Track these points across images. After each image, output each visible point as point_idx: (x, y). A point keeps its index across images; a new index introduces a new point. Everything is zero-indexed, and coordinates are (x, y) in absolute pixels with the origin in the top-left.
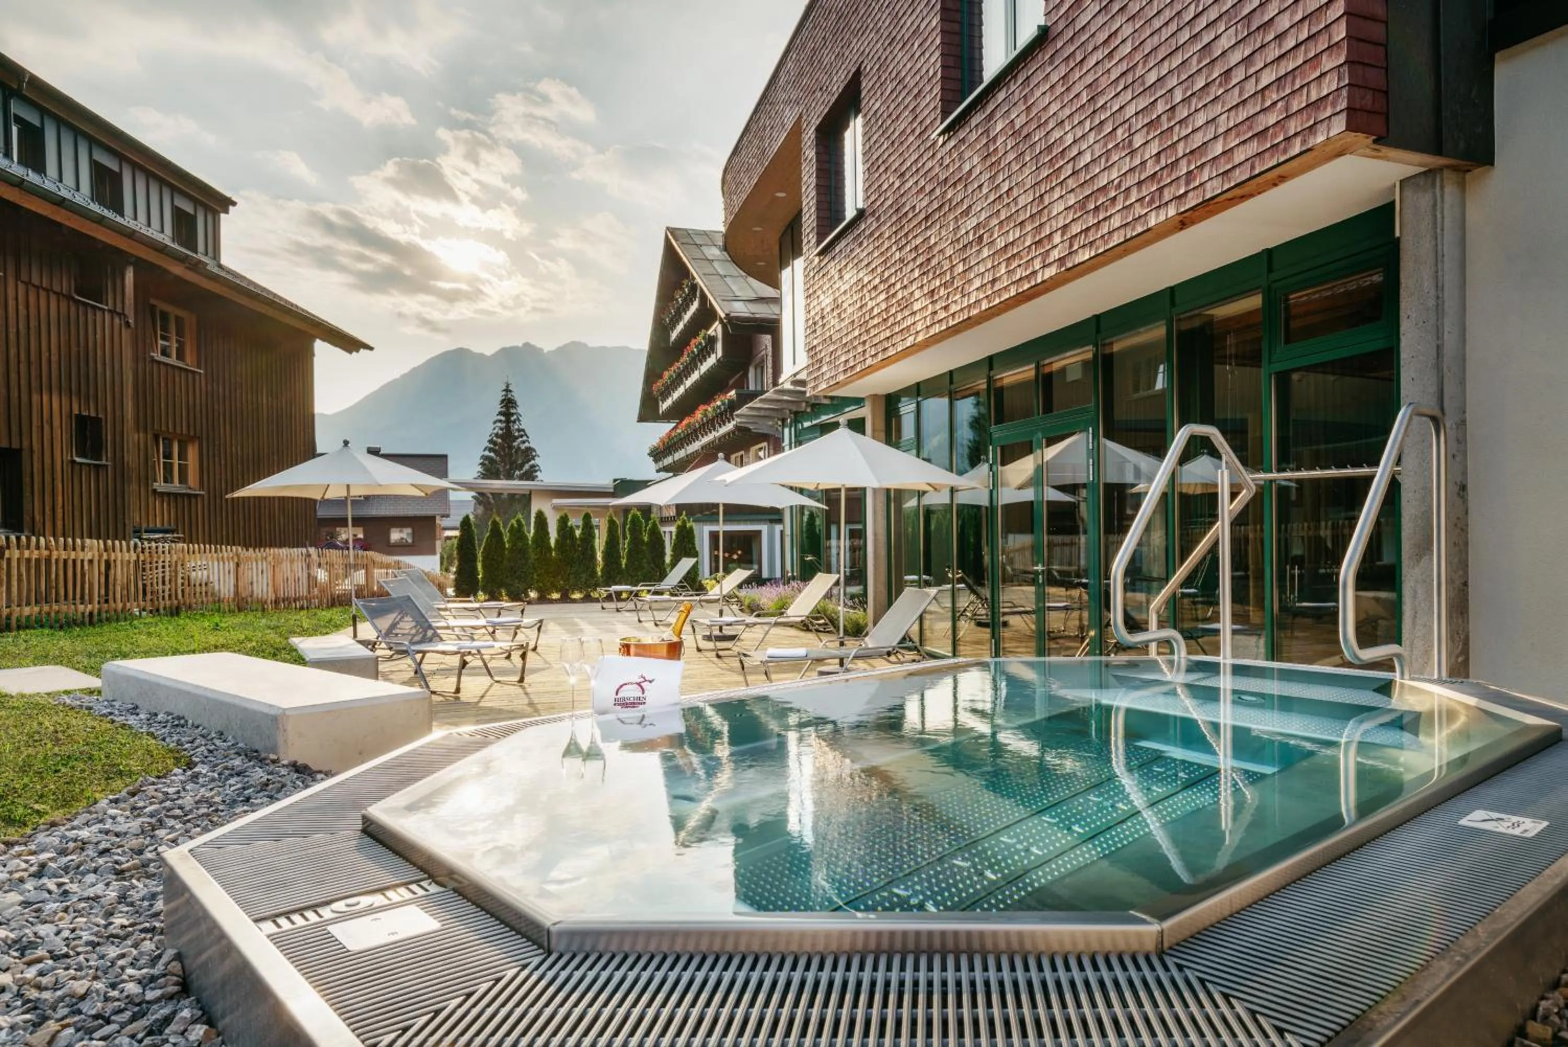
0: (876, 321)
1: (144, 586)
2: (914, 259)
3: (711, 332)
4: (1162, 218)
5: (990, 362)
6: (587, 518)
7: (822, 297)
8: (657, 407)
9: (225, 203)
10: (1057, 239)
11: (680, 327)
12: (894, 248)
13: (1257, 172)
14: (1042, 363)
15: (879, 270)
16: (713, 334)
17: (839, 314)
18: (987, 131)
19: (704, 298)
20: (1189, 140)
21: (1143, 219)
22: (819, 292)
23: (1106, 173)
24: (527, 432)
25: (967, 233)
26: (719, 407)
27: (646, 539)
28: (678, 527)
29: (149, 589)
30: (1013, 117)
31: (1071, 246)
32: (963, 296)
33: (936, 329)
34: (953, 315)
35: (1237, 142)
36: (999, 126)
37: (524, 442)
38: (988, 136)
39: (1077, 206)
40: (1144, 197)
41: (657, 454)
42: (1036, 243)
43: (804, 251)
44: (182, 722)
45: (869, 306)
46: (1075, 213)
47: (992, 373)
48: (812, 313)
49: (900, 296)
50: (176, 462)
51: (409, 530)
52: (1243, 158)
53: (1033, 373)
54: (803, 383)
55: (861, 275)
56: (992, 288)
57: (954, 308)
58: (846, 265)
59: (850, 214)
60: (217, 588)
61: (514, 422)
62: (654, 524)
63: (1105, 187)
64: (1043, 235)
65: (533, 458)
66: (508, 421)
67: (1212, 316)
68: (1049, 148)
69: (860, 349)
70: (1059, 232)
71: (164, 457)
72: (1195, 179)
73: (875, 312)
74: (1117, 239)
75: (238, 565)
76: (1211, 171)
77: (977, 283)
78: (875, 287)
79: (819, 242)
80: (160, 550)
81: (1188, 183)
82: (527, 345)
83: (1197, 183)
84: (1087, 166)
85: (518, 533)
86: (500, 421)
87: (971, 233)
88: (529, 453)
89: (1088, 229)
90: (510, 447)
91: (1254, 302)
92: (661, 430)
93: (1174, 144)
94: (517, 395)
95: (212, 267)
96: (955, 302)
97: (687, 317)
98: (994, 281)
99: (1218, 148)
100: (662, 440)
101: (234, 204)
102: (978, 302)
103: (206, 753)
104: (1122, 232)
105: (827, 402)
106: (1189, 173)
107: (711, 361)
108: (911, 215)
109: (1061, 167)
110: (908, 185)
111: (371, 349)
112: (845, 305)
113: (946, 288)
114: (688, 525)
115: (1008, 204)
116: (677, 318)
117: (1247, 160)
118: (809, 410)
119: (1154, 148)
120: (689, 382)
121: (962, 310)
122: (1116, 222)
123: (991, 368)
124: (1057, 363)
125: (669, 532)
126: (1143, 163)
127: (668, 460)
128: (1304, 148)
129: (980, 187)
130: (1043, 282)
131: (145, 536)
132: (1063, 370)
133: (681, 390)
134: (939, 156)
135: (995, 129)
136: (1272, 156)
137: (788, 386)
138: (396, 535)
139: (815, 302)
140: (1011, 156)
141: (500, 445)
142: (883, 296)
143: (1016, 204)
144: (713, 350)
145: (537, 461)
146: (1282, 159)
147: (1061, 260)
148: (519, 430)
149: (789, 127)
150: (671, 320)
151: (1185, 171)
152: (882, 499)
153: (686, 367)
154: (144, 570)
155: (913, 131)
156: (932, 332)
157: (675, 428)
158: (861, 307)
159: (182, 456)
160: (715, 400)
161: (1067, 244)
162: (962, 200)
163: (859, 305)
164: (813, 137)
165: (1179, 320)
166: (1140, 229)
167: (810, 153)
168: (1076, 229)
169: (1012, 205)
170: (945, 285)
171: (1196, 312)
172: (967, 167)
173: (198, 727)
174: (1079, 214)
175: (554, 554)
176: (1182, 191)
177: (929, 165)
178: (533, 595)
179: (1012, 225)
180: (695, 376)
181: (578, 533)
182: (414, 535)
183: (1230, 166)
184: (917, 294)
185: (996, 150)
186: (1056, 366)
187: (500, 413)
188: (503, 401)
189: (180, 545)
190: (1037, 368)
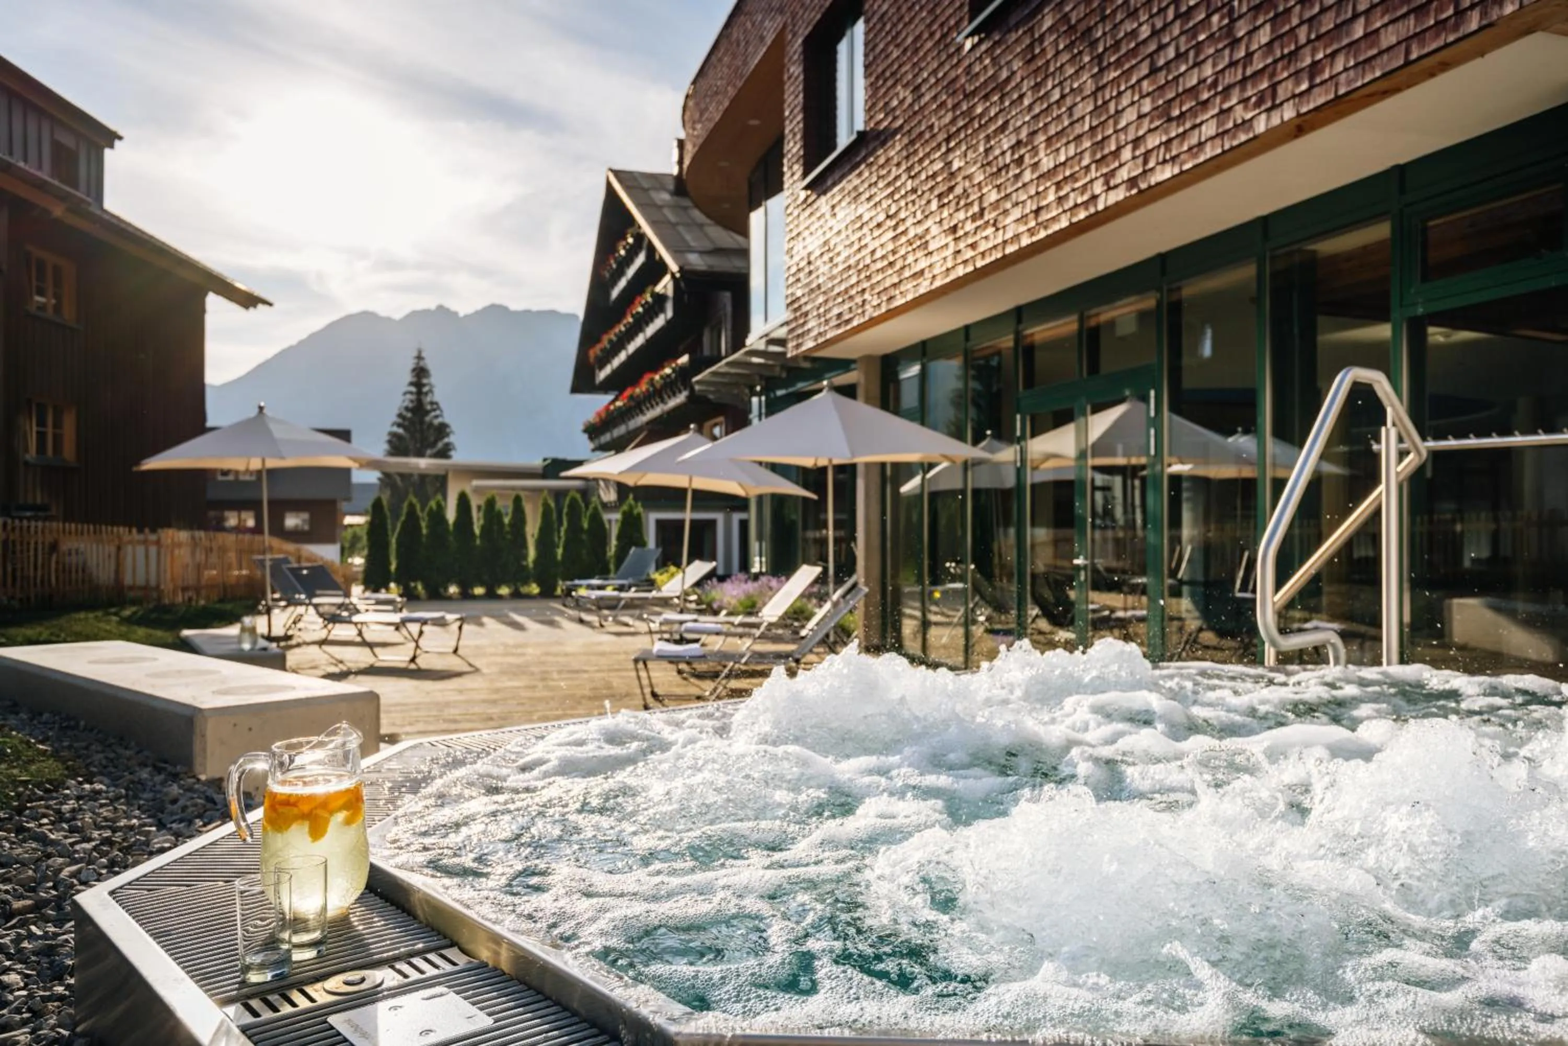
0: (879, 265)
1: (14, 570)
2: (932, 189)
3: (659, 288)
4: (1276, 121)
5: (1019, 314)
6: (517, 501)
7: (809, 240)
8: (593, 376)
9: (110, 137)
10: (1126, 154)
11: (622, 283)
12: (904, 177)
13: (1414, 56)
14: (1086, 314)
15: (885, 204)
16: (662, 292)
17: (831, 259)
18: (1031, 30)
19: (651, 249)
20: (1315, 23)
21: (1247, 125)
22: (806, 233)
23: (1196, 70)
24: (442, 405)
25: (1003, 153)
26: (668, 376)
27: (586, 525)
28: (624, 514)
29: (19, 574)
30: (1067, 9)
31: (1145, 162)
32: (997, 229)
33: (960, 271)
34: (983, 254)
35: (1386, 19)
36: (1048, 23)
37: (437, 417)
38: (1033, 35)
39: (1155, 113)
40: (1249, 98)
41: (593, 431)
42: (1097, 162)
43: (786, 186)
44: (72, 723)
45: (870, 248)
46: (1151, 122)
47: (1021, 327)
48: (796, 259)
49: (911, 233)
50: (50, 430)
51: (306, 516)
52: (1393, 40)
53: (1075, 327)
54: (782, 342)
55: (860, 210)
56: (1036, 218)
57: (983, 246)
58: (840, 201)
59: (844, 140)
60: (95, 573)
61: (426, 394)
62: (596, 509)
63: (1193, 88)
64: (1106, 151)
65: (448, 435)
66: (419, 393)
67: (1314, 252)
68: (1117, 45)
69: (858, 300)
70: (1129, 147)
71: (38, 425)
72: (1322, 71)
73: (878, 254)
74: (1209, 152)
75: (119, 548)
76: (1347, 60)
77: (1016, 213)
78: (879, 225)
79: (805, 175)
80: (32, 529)
81: (1311, 78)
82: (440, 308)
83: (1326, 75)
84: (1168, 63)
85: (438, 516)
86: (411, 393)
87: (1008, 154)
88: (442, 430)
89: (1170, 141)
90: (422, 422)
91: (1381, 231)
92: (598, 403)
93: (1292, 30)
94: (429, 364)
95: (94, 209)
96: (986, 238)
97: (631, 272)
98: (1037, 212)
99: (1359, 31)
100: (599, 414)
101: (120, 138)
102: (1017, 237)
103: (104, 762)
104: (1218, 141)
105: (807, 365)
106: (1315, 64)
107: (659, 322)
108: (927, 136)
109: (1133, 67)
110: (924, 101)
111: (270, 304)
112: (840, 248)
113: (974, 220)
114: (635, 512)
115: (1059, 116)
116: (620, 273)
117: (1399, 43)
118: (784, 375)
119: (1264, 36)
120: (632, 347)
121: (995, 247)
122: (1209, 130)
123: (1019, 321)
124: (1106, 314)
125: (613, 519)
126: (1249, 55)
127: (606, 438)
128: (1484, 22)
129: (1021, 97)
130: (1106, 209)
131: (14, 514)
132: (1112, 323)
133: (622, 356)
134: (966, 63)
135: (1041, 26)
136: (1437, 36)
137: (761, 346)
138: (292, 521)
139: (801, 245)
140: (1065, 57)
141: (410, 420)
142: (891, 234)
143: (1071, 115)
144: (662, 310)
145: (452, 439)
146: (1451, 38)
147: (1132, 182)
148: (432, 403)
149: (769, 41)
150: (612, 276)
151: (1308, 61)
152: (876, 479)
153: (628, 331)
154: (14, 552)
155: (932, 35)
156: (952, 276)
157: (613, 402)
158: (859, 250)
159: (57, 425)
160: (663, 367)
161: (1140, 160)
162: (996, 115)
163: (856, 247)
164: (800, 50)
165: (1273, 258)
166: (1243, 137)
167: (796, 70)
168: (1153, 141)
169: (1065, 117)
170: (974, 218)
171: (1295, 247)
172: (1004, 74)
173: (91, 730)
174: (1157, 123)
175: (478, 542)
176: (1304, 86)
177: (953, 74)
178: (453, 589)
179: (1064, 141)
180: (640, 340)
181: (506, 520)
182: (312, 521)
183: (1374, 51)
184: (935, 230)
185: (1043, 50)
186: (1104, 318)
187: (411, 384)
188: (414, 370)
189: (54, 524)
190: (1081, 320)
